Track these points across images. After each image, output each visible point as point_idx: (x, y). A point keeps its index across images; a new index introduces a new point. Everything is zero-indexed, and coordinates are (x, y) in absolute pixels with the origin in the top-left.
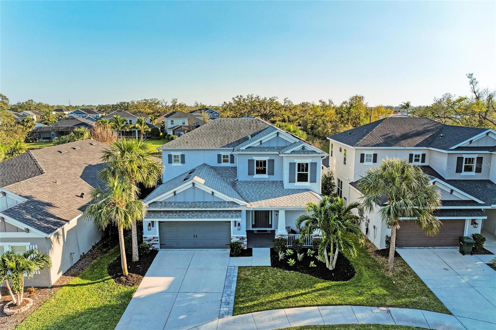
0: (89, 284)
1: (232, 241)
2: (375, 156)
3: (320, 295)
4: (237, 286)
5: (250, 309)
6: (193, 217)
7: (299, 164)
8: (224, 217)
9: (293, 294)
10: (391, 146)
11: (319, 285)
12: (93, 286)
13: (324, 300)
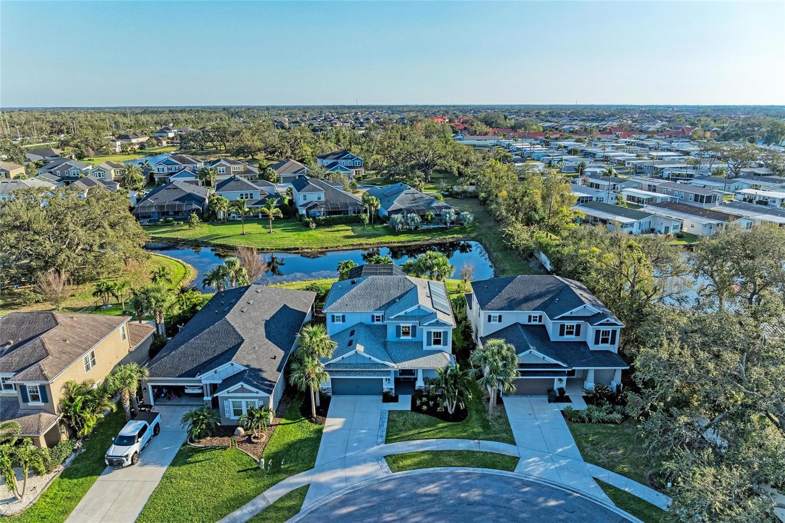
0: (291, 423)
1: (384, 391)
2: (500, 317)
3: (440, 432)
4: (388, 425)
5: (395, 440)
6: (356, 375)
7: (434, 333)
8: (378, 376)
9: (423, 431)
10: (512, 310)
11: (440, 425)
12: (296, 424)
13: (441, 435)
